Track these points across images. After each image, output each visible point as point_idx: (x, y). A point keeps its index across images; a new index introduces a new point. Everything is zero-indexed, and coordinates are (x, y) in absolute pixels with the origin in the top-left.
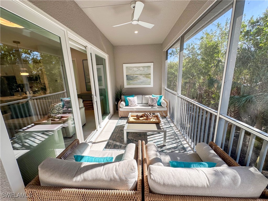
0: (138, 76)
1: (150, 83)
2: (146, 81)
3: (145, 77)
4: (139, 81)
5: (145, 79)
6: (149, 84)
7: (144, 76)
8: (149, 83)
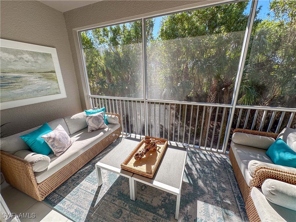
0: (22, 75)
1: (58, 91)
2: (49, 87)
3: (43, 79)
4: (27, 88)
5: (46, 82)
6: (58, 93)
7: (39, 75)
8: (55, 91)
